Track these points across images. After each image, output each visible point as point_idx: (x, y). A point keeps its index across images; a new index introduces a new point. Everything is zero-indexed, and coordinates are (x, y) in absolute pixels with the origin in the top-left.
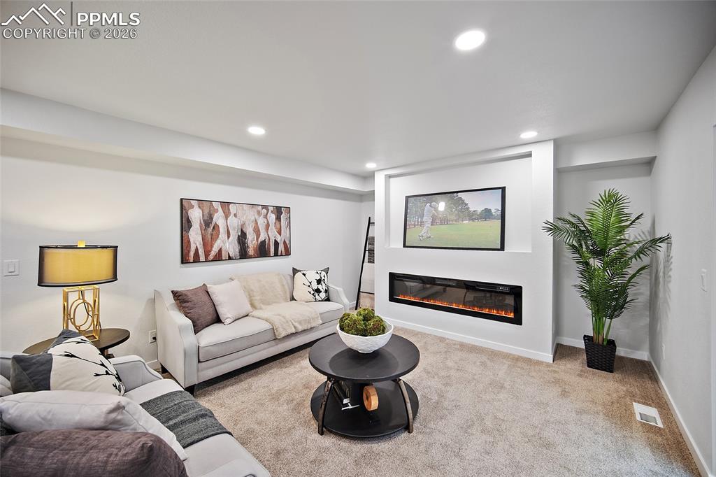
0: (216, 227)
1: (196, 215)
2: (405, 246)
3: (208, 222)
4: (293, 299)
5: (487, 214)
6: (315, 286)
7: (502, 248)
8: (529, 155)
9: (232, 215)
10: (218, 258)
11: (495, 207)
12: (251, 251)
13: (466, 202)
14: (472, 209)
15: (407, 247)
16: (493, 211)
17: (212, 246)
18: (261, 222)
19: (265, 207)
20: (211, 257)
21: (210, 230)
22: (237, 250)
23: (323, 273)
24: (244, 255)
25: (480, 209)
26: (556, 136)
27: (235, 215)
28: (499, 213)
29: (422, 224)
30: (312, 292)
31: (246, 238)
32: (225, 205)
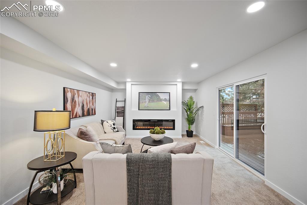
0: (75, 102)
1: (69, 95)
2: (139, 110)
3: (73, 99)
4: (105, 133)
5: (165, 100)
6: (113, 126)
7: (170, 110)
8: (176, 85)
9: (80, 96)
10: (76, 117)
11: (168, 98)
12: (85, 113)
13: (160, 96)
14: (161, 98)
15: (140, 110)
16: (167, 99)
17: (74, 111)
18: (88, 99)
19: (89, 93)
20: (74, 116)
21: (74, 103)
22: (82, 113)
23: (114, 121)
24: (83, 115)
25: (163, 98)
26: (183, 81)
27: (81, 96)
28: (169, 100)
29: (145, 102)
30: (112, 129)
31: (84, 107)
32: (78, 91)
